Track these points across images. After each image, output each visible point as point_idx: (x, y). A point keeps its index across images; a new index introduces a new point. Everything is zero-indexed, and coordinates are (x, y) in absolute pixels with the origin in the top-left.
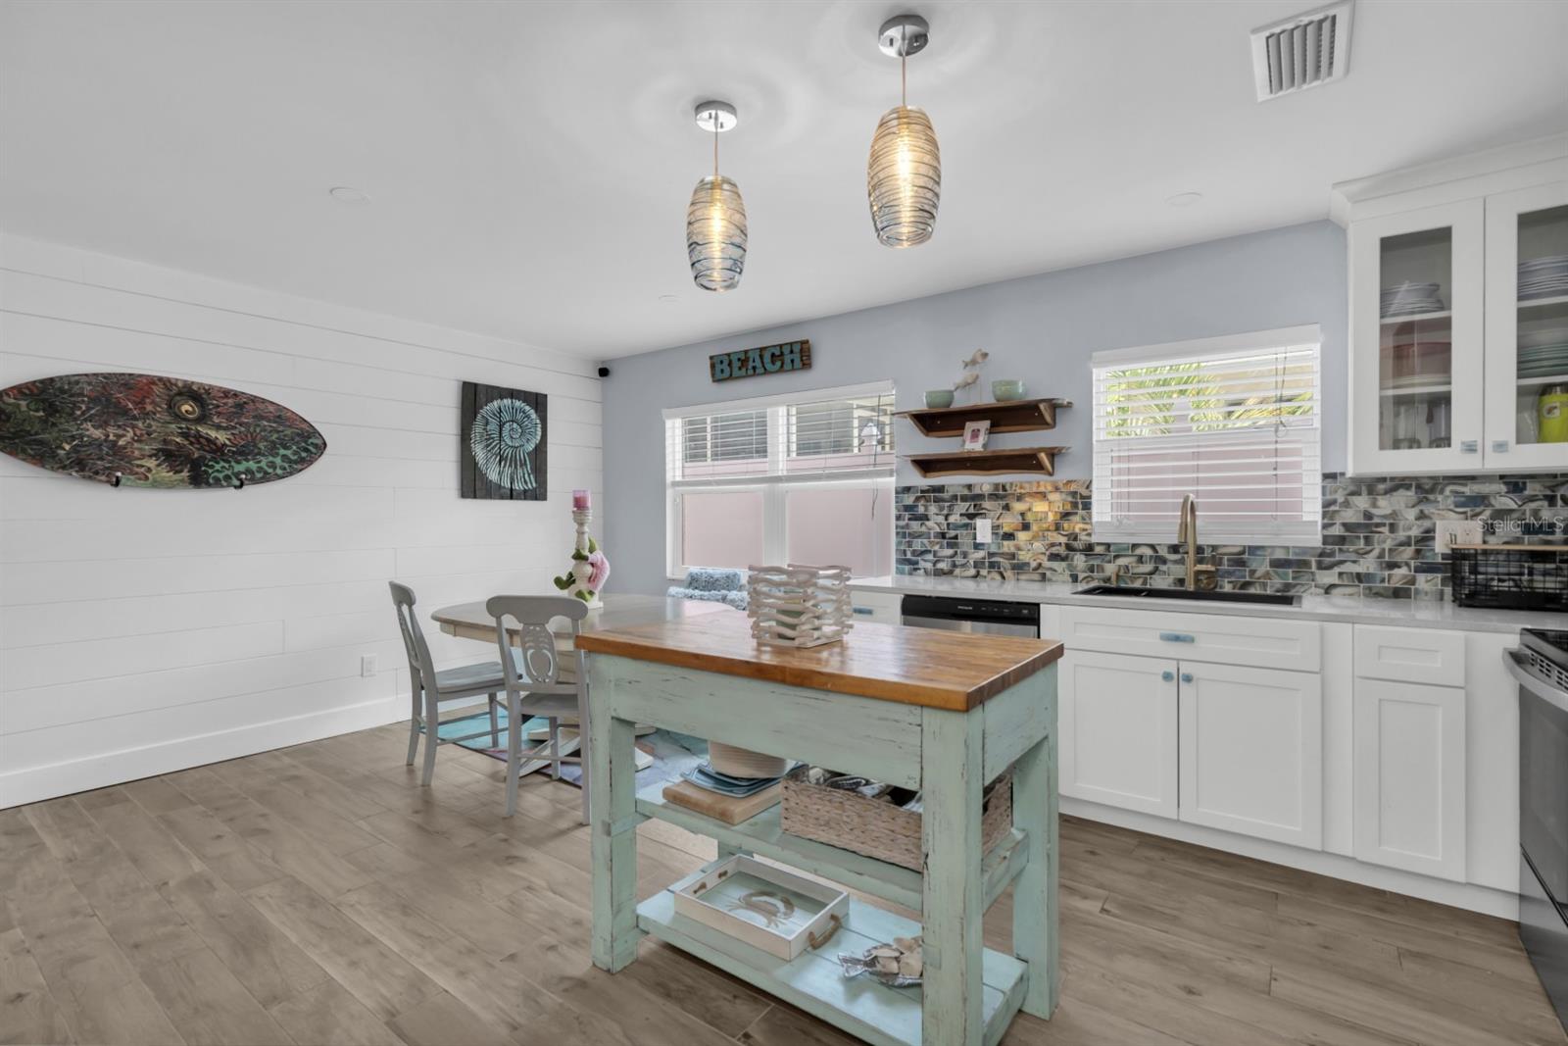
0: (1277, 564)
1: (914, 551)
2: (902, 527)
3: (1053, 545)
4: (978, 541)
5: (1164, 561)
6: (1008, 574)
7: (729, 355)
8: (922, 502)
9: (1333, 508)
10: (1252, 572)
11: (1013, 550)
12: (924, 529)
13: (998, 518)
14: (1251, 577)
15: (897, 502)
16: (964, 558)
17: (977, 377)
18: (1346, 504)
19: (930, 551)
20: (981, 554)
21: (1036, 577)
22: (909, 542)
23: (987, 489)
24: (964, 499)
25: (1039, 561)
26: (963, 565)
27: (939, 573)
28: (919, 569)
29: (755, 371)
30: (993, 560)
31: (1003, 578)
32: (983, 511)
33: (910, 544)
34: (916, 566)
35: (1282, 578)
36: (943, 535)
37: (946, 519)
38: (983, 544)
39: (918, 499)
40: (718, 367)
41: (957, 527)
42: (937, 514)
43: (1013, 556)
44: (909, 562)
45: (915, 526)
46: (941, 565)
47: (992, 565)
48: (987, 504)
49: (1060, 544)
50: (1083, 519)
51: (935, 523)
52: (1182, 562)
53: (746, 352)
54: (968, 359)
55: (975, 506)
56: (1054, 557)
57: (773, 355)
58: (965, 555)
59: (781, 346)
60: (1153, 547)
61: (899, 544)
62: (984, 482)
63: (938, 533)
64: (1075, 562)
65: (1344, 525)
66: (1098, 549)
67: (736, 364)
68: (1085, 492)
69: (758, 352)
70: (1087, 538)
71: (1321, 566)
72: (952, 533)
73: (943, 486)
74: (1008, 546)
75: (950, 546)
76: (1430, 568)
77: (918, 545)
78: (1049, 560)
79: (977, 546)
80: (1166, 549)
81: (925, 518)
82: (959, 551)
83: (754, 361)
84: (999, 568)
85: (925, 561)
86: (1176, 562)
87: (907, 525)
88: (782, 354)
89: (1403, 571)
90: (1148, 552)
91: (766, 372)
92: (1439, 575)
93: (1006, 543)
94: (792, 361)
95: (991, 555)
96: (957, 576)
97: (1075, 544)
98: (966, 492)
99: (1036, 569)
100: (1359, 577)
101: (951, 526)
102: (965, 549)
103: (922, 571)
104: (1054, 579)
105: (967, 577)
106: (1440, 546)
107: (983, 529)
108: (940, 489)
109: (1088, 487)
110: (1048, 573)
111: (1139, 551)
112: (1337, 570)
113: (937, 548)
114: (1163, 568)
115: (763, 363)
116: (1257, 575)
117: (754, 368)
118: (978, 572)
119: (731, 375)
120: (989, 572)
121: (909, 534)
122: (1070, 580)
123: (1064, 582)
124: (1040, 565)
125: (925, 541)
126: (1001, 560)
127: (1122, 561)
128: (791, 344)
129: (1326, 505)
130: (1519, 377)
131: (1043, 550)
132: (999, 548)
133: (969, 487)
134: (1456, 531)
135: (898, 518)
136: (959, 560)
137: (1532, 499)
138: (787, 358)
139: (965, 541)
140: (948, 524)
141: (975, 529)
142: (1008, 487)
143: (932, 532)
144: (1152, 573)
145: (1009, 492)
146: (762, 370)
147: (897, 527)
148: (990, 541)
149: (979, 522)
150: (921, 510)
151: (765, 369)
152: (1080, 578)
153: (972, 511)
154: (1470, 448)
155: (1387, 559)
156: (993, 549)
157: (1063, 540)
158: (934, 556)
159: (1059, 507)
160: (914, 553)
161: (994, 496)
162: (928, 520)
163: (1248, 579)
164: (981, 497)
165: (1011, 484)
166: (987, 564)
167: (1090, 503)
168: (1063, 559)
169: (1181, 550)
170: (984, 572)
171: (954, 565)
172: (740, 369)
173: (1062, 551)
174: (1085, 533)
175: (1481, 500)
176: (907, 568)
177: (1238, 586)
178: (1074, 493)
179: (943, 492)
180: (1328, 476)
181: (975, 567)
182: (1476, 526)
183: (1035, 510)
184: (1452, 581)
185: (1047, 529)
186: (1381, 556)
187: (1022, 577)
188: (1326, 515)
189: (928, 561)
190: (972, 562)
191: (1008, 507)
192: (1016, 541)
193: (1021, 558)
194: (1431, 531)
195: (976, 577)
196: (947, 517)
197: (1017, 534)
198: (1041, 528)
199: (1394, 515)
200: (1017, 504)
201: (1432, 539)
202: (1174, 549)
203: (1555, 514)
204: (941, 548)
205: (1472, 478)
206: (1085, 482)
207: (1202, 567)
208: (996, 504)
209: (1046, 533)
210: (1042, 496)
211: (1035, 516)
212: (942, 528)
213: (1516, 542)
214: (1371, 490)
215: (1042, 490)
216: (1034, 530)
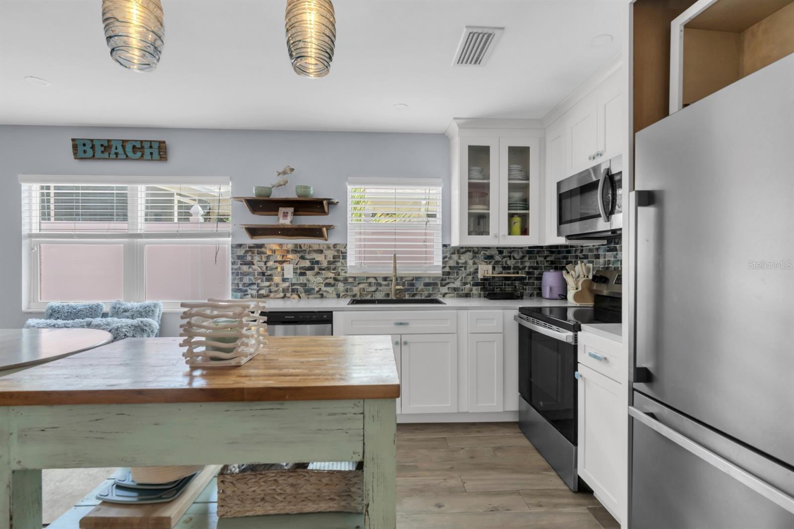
0: (426, 285)
1: (244, 284)
2: (236, 269)
3: (327, 278)
4: (285, 277)
5: (380, 285)
6: (303, 295)
7: (92, 141)
8: (250, 254)
9: (446, 260)
10: (417, 289)
11: (305, 282)
12: (251, 270)
13: (297, 264)
14: (416, 291)
15: (232, 254)
16: (277, 287)
17: (287, 182)
18: (450, 258)
19: (254, 284)
20: (286, 284)
21: (318, 296)
22: (240, 278)
23: (290, 247)
24: (277, 252)
25: (319, 287)
26: (276, 291)
27: (260, 296)
28: (248, 295)
29: (117, 156)
30: (294, 287)
31: (300, 297)
32: (289, 260)
33: (241, 280)
34: (245, 293)
35: (428, 291)
36: (263, 274)
37: (265, 265)
38: (288, 279)
39: (247, 252)
40: (81, 149)
41: (272, 269)
42: (259, 261)
43: (305, 285)
44: (240, 290)
45: (245, 268)
46: (262, 292)
47: (293, 291)
48: (290, 256)
49: (331, 278)
50: (342, 263)
51: (258, 266)
52: (388, 285)
53: (109, 141)
54: (281, 170)
55: (283, 256)
56: (327, 285)
57: (134, 147)
58: (277, 285)
59: (142, 142)
60: (375, 278)
61: (233, 279)
62: (289, 243)
63: (261, 272)
64: (339, 287)
65: (450, 267)
66: (350, 280)
67: (99, 149)
68: (343, 250)
69: (121, 143)
70: (345, 274)
71: (442, 285)
72: (269, 273)
73: (263, 244)
74: (302, 279)
75: (267, 280)
76: (477, 284)
77: (246, 280)
78: (325, 286)
79: (284, 280)
80: (382, 279)
81: (251, 263)
82: (273, 283)
83: (116, 149)
84: (297, 292)
85: (252, 289)
86: (386, 285)
87: (240, 268)
88: (142, 147)
89: (469, 286)
90: (373, 281)
91: (127, 158)
92: (480, 287)
93: (301, 277)
94: (151, 154)
95: (293, 285)
96: (272, 298)
97: (339, 277)
98: (278, 248)
99: (318, 292)
100: (455, 289)
101: (268, 268)
102: (277, 281)
103: (250, 295)
104: (328, 296)
105: (278, 298)
106: (480, 275)
107: (289, 271)
108: (261, 246)
109: (345, 248)
110: (325, 294)
111: (369, 281)
112: (447, 286)
113: (259, 281)
114: (380, 288)
115: (125, 151)
116: (419, 290)
117: (117, 154)
118: (285, 295)
119: (94, 156)
120: (291, 295)
121: (241, 273)
122: (336, 296)
123: (333, 298)
124: (320, 289)
125: (252, 278)
126: (299, 287)
127: (361, 286)
128: (151, 142)
129: (444, 258)
130: (509, 210)
131: (322, 281)
132: (297, 280)
133: (280, 246)
134: (485, 270)
135: (233, 263)
136: (274, 288)
137: (505, 257)
138: (147, 151)
139: (277, 277)
140: (267, 267)
141: (283, 270)
142: (302, 246)
143: (256, 272)
144: (375, 291)
145: (303, 249)
146: (124, 156)
147: (232, 269)
148: (292, 277)
149: (285, 265)
150: (249, 258)
151: (127, 156)
152: (341, 296)
153: (281, 259)
154: (496, 236)
155: (463, 281)
156: (294, 281)
157: (332, 275)
158: (258, 286)
159: (330, 257)
160: (244, 285)
161: (295, 251)
162: (254, 265)
163: (415, 292)
164: (288, 251)
165: (305, 245)
166: (290, 290)
167: (346, 256)
168: (333, 286)
169: (388, 279)
170: (288, 295)
171: (270, 292)
172: (102, 152)
173: (332, 281)
174: (343, 271)
175: (491, 257)
176: (239, 294)
177: (411, 295)
178: (338, 251)
179: (263, 248)
180: (444, 246)
181: (283, 292)
182: (490, 267)
183: (317, 259)
184: (483, 289)
185: (324, 270)
186: (462, 280)
187: (310, 296)
188: (444, 262)
189: (253, 289)
190: (281, 289)
191: (303, 258)
192: (307, 276)
193: (310, 285)
194: (477, 269)
195: (283, 298)
196: (266, 263)
197: (308, 272)
198: (320, 269)
199: (466, 263)
200: (307, 256)
201: (477, 272)
202: (385, 279)
203: (511, 263)
204: (262, 281)
205: (489, 248)
206: (343, 245)
207: (398, 287)
208: (296, 255)
209: (323, 272)
210: (321, 252)
211: (318, 262)
212: (263, 269)
213: (501, 273)
214: (458, 252)
215: (321, 248)
216: (316, 270)
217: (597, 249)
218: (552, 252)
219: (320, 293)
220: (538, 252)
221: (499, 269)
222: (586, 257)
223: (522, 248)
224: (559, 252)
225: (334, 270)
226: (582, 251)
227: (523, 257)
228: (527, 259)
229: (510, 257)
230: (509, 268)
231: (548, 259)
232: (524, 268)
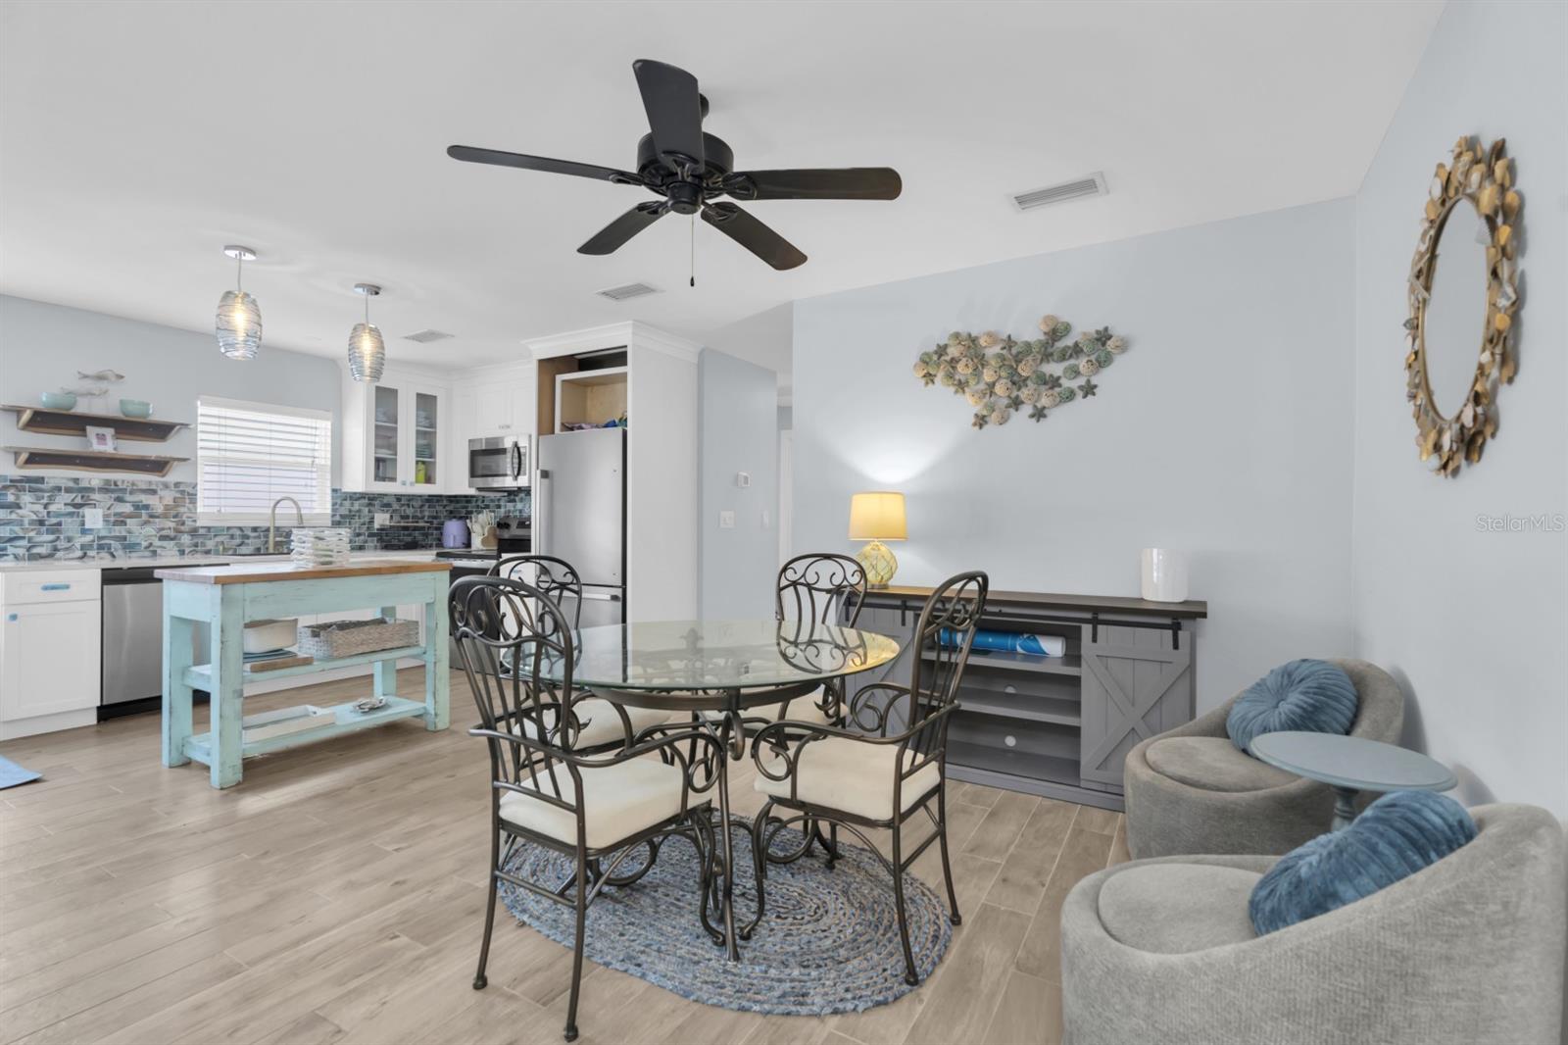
3: (163, 529)
4: (87, 527)
5: (248, 537)
6: (119, 553)
8: (13, 491)
9: (337, 507)
11: (124, 534)
12: (14, 516)
13: (109, 509)
16: (68, 542)
17: (105, 392)
18: (341, 505)
19: (24, 538)
20: (88, 538)
21: (147, 554)
23: (96, 483)
24: (68, 490)
25: (149, 541)
26: (67, 549)
27: (35, 558)
28: (7, 555)
30: (103, 542)
31: (114, 556)
32: (92, 502)
34: (2, 552)
36: (41, 523)
37: (45, 508)
38: (91, 529)
41: (58, 515)
42: (32, 503)
43: (125, 538)
46: (38, 550)
47: (101, 547)
48: (96, 496)
49: (170, 528)
50: (189, 509)
51: (30, 511)
52: (259, 537)
55: (82, 497)
56: (163, 538)
58: (69, 539)
60: (241, 529)
62: (94, 477)
63: (33, 520)
64: (182, 541)
65: (341, 515)
66: (201, 531)
68: (190, 490)
70: (193, 523)
72: (54, 520)
73: (43, 478)
74: (119, 531)
75: (49, 532)
76: (371, 535)
77: (4, 532)
78: (159, 540)
79: (84, 532)
81: (15, 506)
82: (62, 537)
84: (109, 548)
85: (16, 547)
86: (255, 537)
89: (362, 538)
90: (238, 533)
92: (376, 538)
93: (117, 528)
95: (100, 538)
96: (59, 559)
97: (182, 528)
98: (71, 484)
99: (146, 548)
101: (52, 514)
102: (70, 534)
103: (12, 556)
104: (163, 554)
105: (72, 559)
106: (376, 526)
107: (94, 518)
108: (41, 480)
109: (194, 488)
110: (159, 549)
111: (231, 532)
113: (32, 534)
114: (246, 541)
118: (85, 554)
120: (98, 553)
122: (178, 553)
123: (172, 556)
124: (151, 544)
125: (17, 529)
126: (112, 542)
127: (219, 539)
129: (334, 504)
130: (417, 457)
131: (154, 533)
132: (110, 532)
133: (76, 480)
134: (382, 519)
136: (62, 544)
137: (403, 505)
139: (70, 526)
140: (49, 513)
141: (83, 517)
142: (119, 483)
143: (26, 519)
144: (240, 545)
145: (121, 487)
148: (100, 527)
149: (87, 511)
150: (11, 498)
152: (186, 552)
153: (79, 500)
154: (404, 484)
156: (103, 533)
157: (172, 525)
158: (29, 542)
159: (168, 500)
161: (104, 490)
162: (20, 508)
164: (91, 490)
165: (123, 482)
166: (95, 547)
167: (196, 499)
168: (172, 539)
170: (91, 553)
171: (56, 549)
173: (172, 534)
174: (191, 520)
175: (388, 505)
178: (183, 492)
179: (43, 483)
180: (334, 491)
181: (81, 549)
182: (388, 516)
183: (145, 503)
184: (380, 540)
185: (158, 517)
186: (355, 529)
187: (133, 554)
188: (333, 510)
189: (19, 547)
190: (78, 546)
191: (119, 500)
192: (128, 527)
193: (132, 539)
194: (373, 518)
195: (81, 558)
196: (46, 506)
197: (128, 521)
198: (152, 516)
199: (359, 511)
200: (128, 497)
201: (373, 522)
202: (255, 529)
203: (410, 511)
204: (39, 533)
205: (386, 495)
206: (191, 484)
207: (278, 539)
208: (106, 496)
209: (157, 520)
210: (154, 492)
211: (146, 507)
212: (40, 515)
213: (399, 522)
214: (351, 498)
215: (154, 487)
216: (145, 517)
217: (499, 500)
218: (451, 501)
219: (151, 549)
220: (438, 501)
221: (396, 518)
222: (487, 507)
223: (420, 496)
224: (458, 502)
225: (174, 517)
226: (483, 501)
227: (422, 506)
228: (426, 508)
229: (408, 505)
230: (407, 517)
231: (447, 508)
232: (423, 518)
